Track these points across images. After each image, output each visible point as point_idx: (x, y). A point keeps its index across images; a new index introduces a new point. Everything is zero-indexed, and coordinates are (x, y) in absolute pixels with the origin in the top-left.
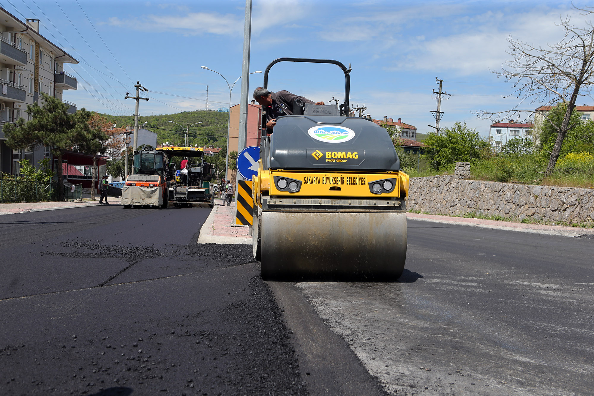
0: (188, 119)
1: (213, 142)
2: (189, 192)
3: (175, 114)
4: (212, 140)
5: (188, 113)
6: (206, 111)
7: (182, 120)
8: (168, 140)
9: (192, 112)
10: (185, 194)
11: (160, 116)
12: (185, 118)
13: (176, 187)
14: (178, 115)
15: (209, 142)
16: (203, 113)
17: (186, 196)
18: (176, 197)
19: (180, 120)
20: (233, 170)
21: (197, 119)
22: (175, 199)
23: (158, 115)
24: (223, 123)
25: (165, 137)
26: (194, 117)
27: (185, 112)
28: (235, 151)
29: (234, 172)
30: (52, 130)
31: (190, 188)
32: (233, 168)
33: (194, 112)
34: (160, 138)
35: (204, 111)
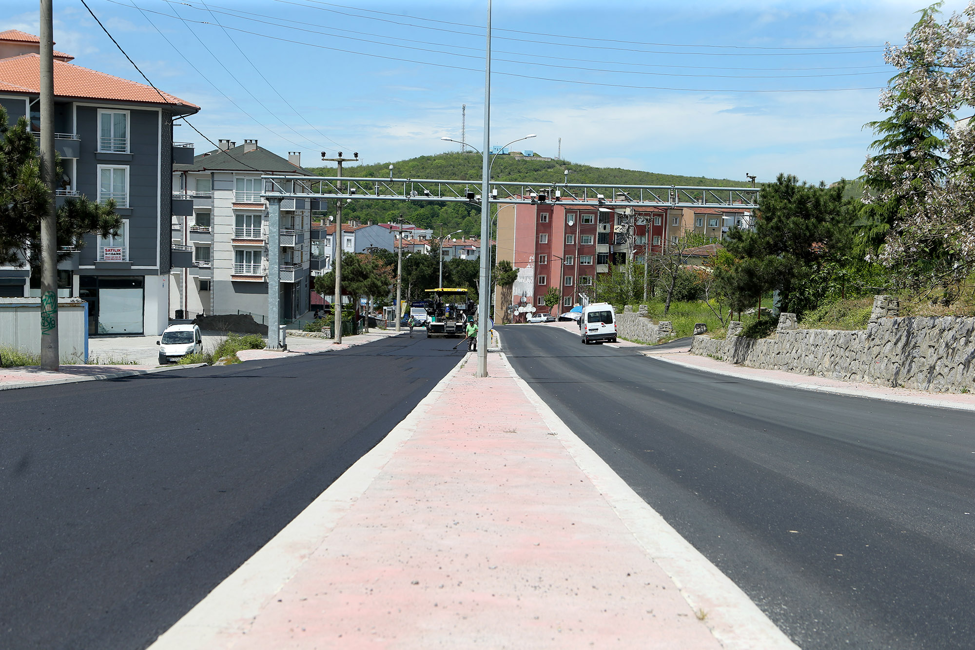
0: (428, 171)
1: (476, 215)
2: (457, 326)
3: (404, 162)
4: (473, 211)
5: (429, 158)
6: (462, 153)
7: (417, 172)
8: (393, 212)
9: (435, 157)
10: (454, 327)
11: (376, 166)
12: (423, 168)
13: (446, 322)
14: (411, 164)
15: (469, 214)
16: (456, 159)
17: (454, 329)
18: (447, 330)
19: (414, 173)
20: (503, 287)
21: (445, 169)
22: (445, 331)
23: (372, 164)
24: (494, 176)
25: (387, 206)
26: (440, 167)
27: (423, 157)
28: (505, 261)
29: (504, 289)
30: (352, 280)
31: (457, 322)
32: (503, 285)
33: (440, 157)
34: (377, 209)
35: (458, 153)
